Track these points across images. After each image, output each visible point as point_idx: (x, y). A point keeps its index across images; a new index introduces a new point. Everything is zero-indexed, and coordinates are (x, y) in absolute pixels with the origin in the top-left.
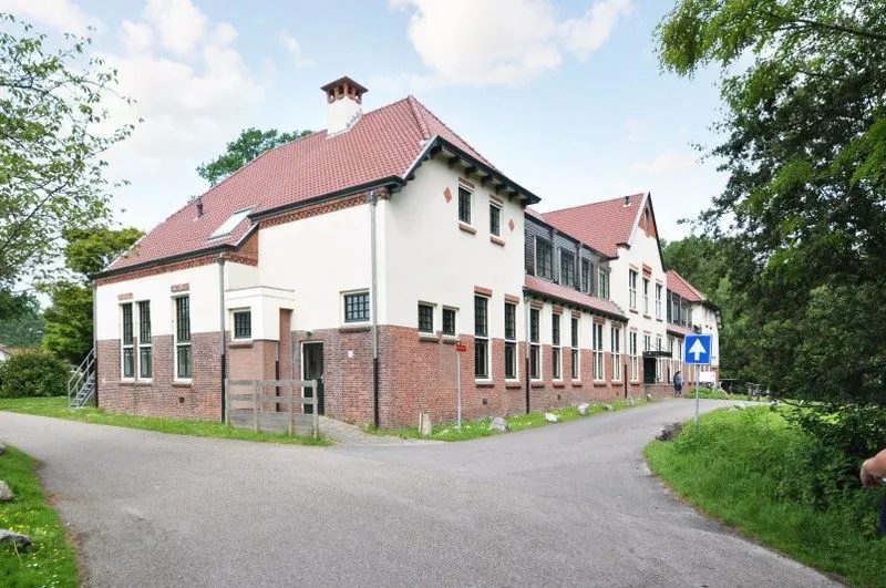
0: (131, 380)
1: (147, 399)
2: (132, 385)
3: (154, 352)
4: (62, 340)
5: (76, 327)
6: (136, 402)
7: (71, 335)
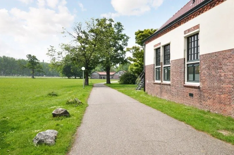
0: (159, 82)
1: (168, 92)
2: (160, 84)
3: (171, 69)
4: (135, 68)
5: (138, 63)
6: (161, 92)
7: (137, 66)
